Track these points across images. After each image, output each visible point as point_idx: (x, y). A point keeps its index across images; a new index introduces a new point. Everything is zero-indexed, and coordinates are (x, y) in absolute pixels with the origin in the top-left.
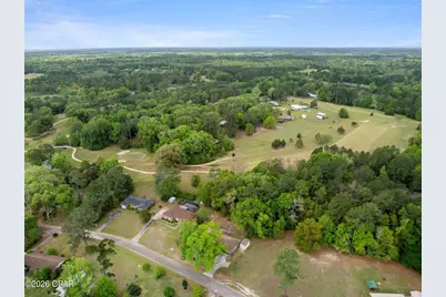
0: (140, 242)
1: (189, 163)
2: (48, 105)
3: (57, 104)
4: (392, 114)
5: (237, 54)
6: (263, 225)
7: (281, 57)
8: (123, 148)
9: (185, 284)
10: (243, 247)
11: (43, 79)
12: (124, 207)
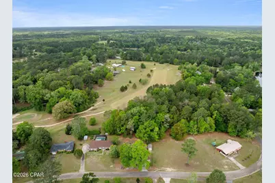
0: (87, 170)
4: (162, 63)
5: (46, 33)
7: (79, 34)
10: (150, 149)
12: (54, 153)
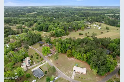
0: (38, 50)
1: (56, 36)
2: (33, 20)
3: (35, 20)
6: (60, 50)
8: (45, 32)
9: (40, 57)
11: (35, 14)
12: (38, 43)
